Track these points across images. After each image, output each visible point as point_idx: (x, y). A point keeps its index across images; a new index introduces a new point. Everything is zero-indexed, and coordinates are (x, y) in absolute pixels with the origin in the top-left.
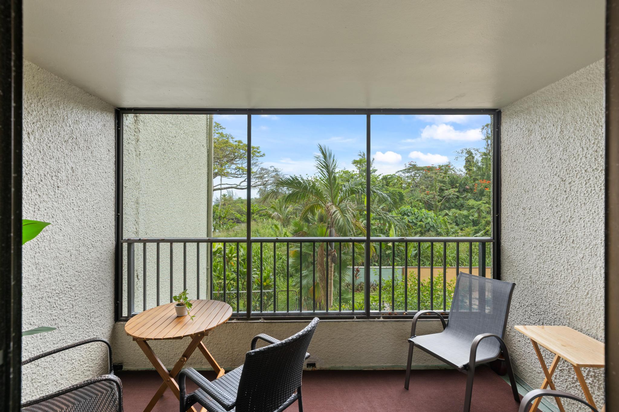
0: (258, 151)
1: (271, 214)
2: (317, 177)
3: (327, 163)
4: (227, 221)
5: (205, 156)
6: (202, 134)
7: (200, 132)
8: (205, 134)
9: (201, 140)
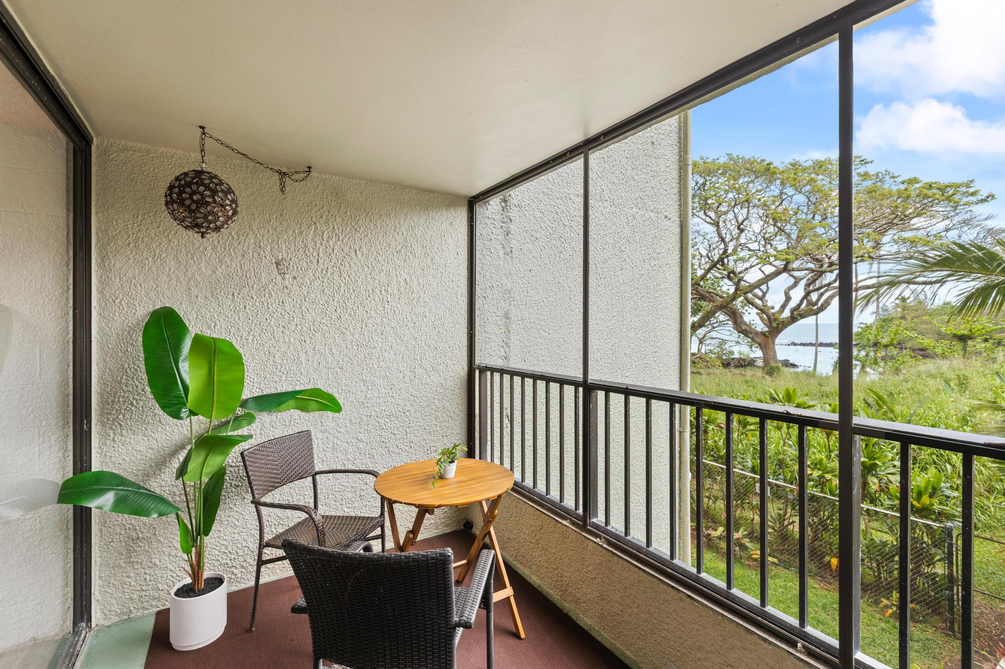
4: (898, 354)
5: (671, 235)
6: (665, 198)
7: (658, 195)
8: (673, 196)
9: (660, 209)
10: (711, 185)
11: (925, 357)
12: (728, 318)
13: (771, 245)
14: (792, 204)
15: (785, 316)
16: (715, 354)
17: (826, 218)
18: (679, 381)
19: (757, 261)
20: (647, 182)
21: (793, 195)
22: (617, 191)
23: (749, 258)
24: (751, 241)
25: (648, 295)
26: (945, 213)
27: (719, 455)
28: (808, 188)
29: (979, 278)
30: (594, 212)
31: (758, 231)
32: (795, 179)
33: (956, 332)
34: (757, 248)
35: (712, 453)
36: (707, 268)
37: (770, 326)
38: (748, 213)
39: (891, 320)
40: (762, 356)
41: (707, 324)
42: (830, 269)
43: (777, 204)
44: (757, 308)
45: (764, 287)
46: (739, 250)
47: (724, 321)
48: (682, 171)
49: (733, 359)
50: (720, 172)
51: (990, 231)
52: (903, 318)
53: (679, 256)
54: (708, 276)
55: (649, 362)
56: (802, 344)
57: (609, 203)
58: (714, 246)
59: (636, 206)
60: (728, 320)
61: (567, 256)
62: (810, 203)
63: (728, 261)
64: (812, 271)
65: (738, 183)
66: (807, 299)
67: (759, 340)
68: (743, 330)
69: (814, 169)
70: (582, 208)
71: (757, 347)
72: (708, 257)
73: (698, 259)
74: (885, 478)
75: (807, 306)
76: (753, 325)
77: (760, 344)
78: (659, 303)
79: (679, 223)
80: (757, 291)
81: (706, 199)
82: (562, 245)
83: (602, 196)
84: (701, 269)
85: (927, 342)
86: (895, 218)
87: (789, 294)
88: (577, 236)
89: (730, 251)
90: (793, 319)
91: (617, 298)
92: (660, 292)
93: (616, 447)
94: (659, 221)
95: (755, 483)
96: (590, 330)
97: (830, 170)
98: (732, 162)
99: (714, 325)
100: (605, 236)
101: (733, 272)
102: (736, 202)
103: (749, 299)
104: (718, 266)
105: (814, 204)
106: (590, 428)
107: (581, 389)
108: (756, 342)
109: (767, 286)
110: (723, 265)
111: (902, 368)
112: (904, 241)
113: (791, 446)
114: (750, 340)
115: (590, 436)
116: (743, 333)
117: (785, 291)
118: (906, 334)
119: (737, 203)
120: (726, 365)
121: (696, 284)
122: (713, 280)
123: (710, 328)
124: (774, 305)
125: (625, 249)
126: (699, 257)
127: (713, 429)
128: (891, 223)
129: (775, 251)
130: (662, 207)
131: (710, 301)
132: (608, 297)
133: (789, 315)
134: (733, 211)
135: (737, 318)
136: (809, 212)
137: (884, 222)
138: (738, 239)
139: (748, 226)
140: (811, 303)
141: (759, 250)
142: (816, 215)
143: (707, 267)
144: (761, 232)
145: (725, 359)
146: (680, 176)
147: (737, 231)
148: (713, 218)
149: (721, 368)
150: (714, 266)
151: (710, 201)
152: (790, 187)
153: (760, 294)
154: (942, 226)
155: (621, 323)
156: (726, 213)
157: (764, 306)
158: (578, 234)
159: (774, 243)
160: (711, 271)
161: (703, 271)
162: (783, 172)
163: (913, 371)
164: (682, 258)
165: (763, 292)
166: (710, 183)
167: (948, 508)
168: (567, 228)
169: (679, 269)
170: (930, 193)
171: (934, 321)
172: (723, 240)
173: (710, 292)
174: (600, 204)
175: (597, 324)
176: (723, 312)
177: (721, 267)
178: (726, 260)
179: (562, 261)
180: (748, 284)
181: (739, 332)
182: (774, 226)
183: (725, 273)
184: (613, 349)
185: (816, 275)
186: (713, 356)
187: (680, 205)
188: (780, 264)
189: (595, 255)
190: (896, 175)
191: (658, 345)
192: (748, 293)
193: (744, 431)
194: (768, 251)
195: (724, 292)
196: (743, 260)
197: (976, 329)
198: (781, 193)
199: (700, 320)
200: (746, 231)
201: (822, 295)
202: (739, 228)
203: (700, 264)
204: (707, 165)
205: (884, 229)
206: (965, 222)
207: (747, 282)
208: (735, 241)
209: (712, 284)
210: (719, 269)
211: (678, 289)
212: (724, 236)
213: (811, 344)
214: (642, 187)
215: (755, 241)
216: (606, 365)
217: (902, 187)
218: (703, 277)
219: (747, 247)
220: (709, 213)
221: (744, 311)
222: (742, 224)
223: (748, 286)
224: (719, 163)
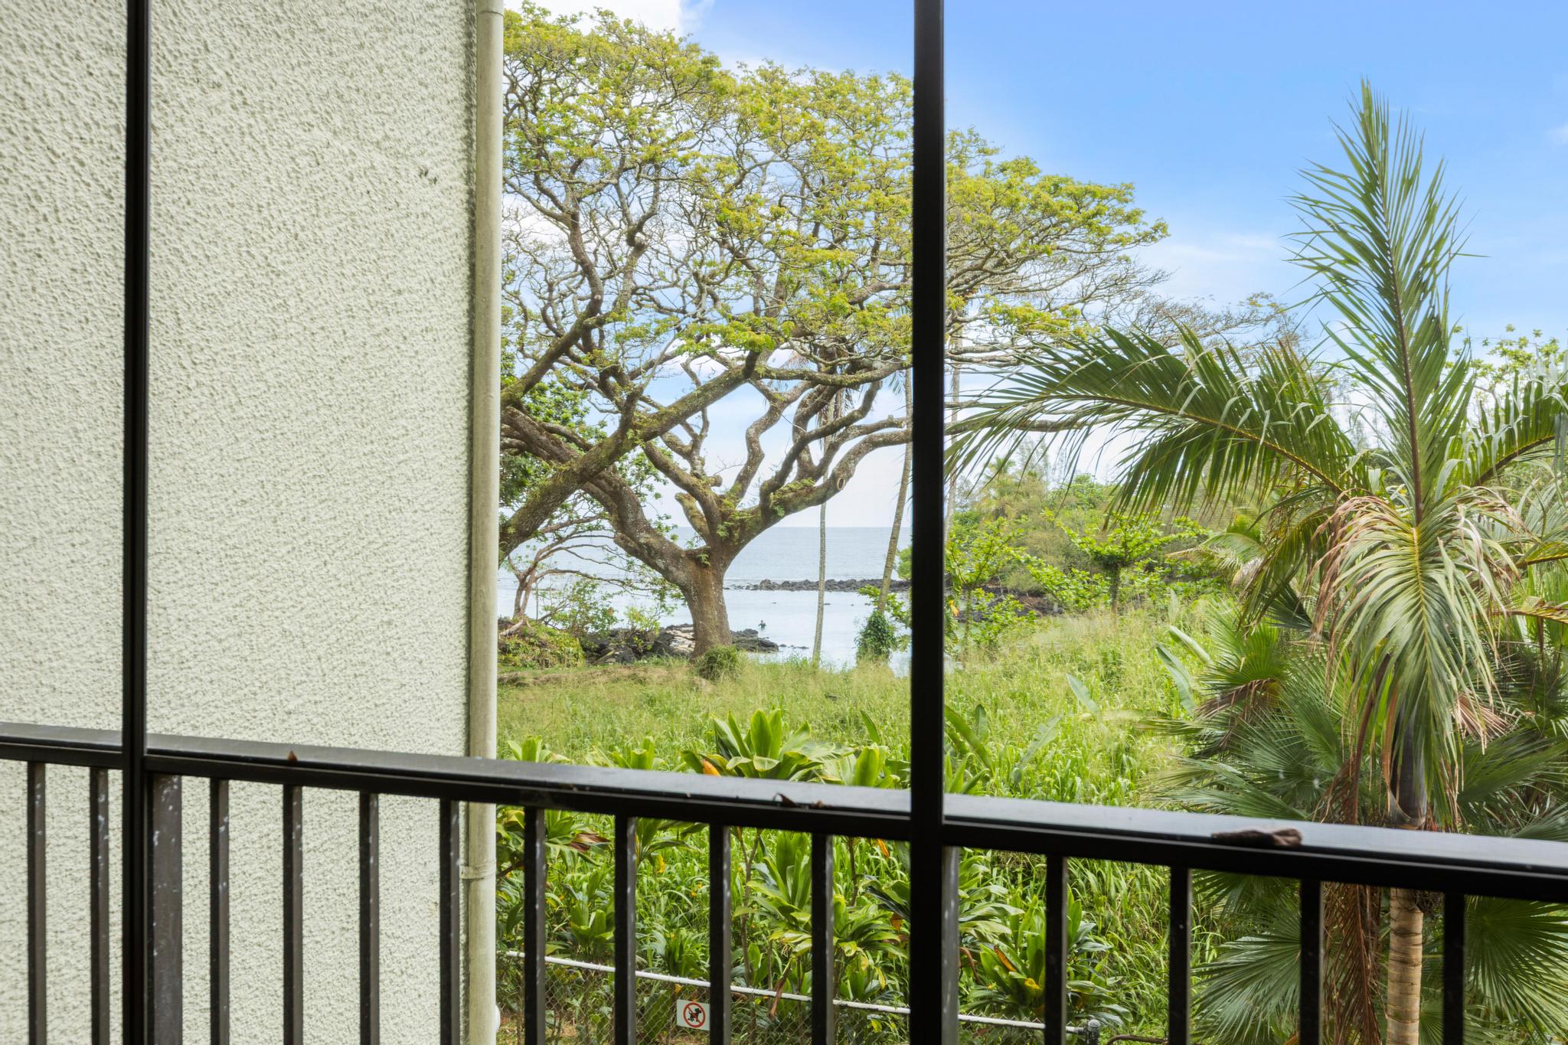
0: (1128, 209)
1: (1230, 570)
2: (1523, 343)
3: (1382, 230)
4: (991, 605)
5: (440, 234)
6: (421, 108)
7: (398, 95)
8: (445, 108)
9: (404, 144)
10: (555, 99)
11: (1045, 610)
12: (600, 509)
13: (715, 300)
14: (765, 188)
15: (747, 507)
16: (564, 620)
17: (844, 238)
18: (463, 717)
19: (678, 343)
20: (362, 46)
21: (767, 163)
22: (258, 58)
23: (658, 333)
24: (662, 283)
25: (364, 432)
26: (1083, 257)
27: (577, 931)
28: (802, 148)
29: (1151, 420)
30: (171, 120)
31: (679, 255)
32: (772, 119)
33: (1099, 549)
34: (679, 304)
35: (557, 927)
36: (543, 353)
37: (709, 535)
38: (656, 197)
39: (977, 520)
40: (691, 622)
41: (542, 526)
42: (850, 378)
43: (731, 180)
44: (677, 480)
45: (695, 420)
46: (632, 305)
47: (589, 520)
48: (473, 29)
49: (614, 634)
50: (581, 61)
51: (1160, 311)
52: (999, 513)
53: (465, 306)
54: (546, 380)
55: (367, 657)
56: (788, 586)
57: (226, 95)
58: (563, 287)
59: (325, 122)
60: (601, 516)
61: (63, 272)
62: (806, 190)
63: (602, 337)
64: (813, 381)
65: (627, 105)
66: (799, 459)
67: (682, 576)
68: (640, 545)
69: (817, 98)
70: (124, 99)
71: (678, 596)
72: (546, 320)
73: (518, 325)
74: (972, 932)
75: (800, 477)
76: (667, 529)
77: (684, 589)
78: (402, 457)
79: (465, 197)
80: (678, 432)
81: (541, 140)
82: (42, 226)
83: (202, 66)
84: (526, 356)
85: (1049, 572)
86: (988, 257)
87: (756, 442)
88: (104, 200)
89: (605, 308)
90: (767, 515)
91: (257, 436)
92: (403, 422)
93: (253, 963)
94: (402, 184)
95: (674, 999)
96: (151, 550)
97: (852, 107)
98: (613, 38)
99: (563, 533)
100: (213, 213)
101: (615, 371)
102: (623, 160)
103: (657, 452)
104: (574, 349)
105: (817, 195)
106: (151, 918)
107: (115, 778)
108: (674, 582)
109: (704, 417)
110: (588, 347)
111: (1000, 643)
112: (1008, 316)
113: (764, 879)
114: (659, 575)
115: (151, 948)
116: (639, 556)
117: (748, 433)
118: (1008, 554)
119: (628, 164)
120: (596, 652)
121: (511, 402)
122: (558, 392)
123: (550, 542)
124: (722, 475)
125: (287, 268)
126: (519, 319)
127: (562, 855)
128: (980, 268)
129: (725, 316)
130: (410, 139)
131: (552, 456)
132: (221, 431)
133: (758, 502)
134: (617, 185)
135: (626, 508)
136: (805, 217)
137: (968, 264)
138: (628, 271)
139: (656, 237)
140: (810, 472)
141: (684, 312)
142: (821, 227)
143: (543, 349)
144: (688, 257)
145: (593, 636)
146: (468, 46)
147: (625, 248)
148: (561, 200)
149: (581, 663)
150: (560, 350)
151: (551, 149)
152: (761, 138)
153: (686, 440)
154: (1073, 288)
155: (269, 523)
156: (597, 190)
157: (697, 476)
158: (108, 195)
159: (722, 294)
160: (556, 364)
161: (530, 363)
162: (742, 93)
163: (1021, 644)
164: (472, 311)
165: (694, 436)
166: (553, 93)
167: (1090, 983)
168: (61, 165)
169: (465, 350)
170: (1055, 202)
171: (1059, 522)
172: (587, 271)
173: (551, 430)
174: (195, 92)
175: (182, 529)
176: (587, 491)
177: (582, 355)
178: (595, 334)
179: (41, 290)
180: (654, 410)
181: (632, 552)
182: (723, 243)
183: (594, 371)
184: (242, 617)
185: (819, 392)
186: (560, 626)
187: (468, 140)
188: (736, 355)
189: (174, 276)
190: (990, 146)
191: (396, 599)
192: (654, 435)
193: (646, 849)
194: (708, 316)
195: (590, 432)
196: (642, 336)
197: (1135, 542)
198: (740, 154)
199: (522, 515)
200: (649, 252)
201: (832, 449)
202: (631, 241)
203: (521, 338)
204: (542, 31)
205: (967, 282)
206: (1117, 284)
207: (653, 405)
208: (620, 278)
209: (558, 404)
210: (578, 360)
211: (463, 414)
212: (591, 258)
213: (807, 585)
214: (346, 57)
215: (675, 284)
216: (214, 676)
217: (1002, 179)
218: (531, 383)
219: (652, 299)
220: (549, 184)
221: (644, 490)
222: (640, 227)
223: (654, 417)
224: (577, 33)
